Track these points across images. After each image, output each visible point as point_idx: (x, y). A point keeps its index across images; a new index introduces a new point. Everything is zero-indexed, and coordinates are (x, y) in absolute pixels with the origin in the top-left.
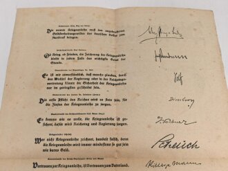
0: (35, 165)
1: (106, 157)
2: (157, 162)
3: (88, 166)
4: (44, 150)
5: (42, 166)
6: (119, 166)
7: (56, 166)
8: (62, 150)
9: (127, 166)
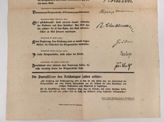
0: (34, 12)
1: (76, 7)
2: (106, 10)
3: (66, 12)
4: (39, 4)
5: (37, 13)
6: (83, 12)
7: (46, 13)
8: (49, 3)
9: (88, 12)
